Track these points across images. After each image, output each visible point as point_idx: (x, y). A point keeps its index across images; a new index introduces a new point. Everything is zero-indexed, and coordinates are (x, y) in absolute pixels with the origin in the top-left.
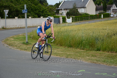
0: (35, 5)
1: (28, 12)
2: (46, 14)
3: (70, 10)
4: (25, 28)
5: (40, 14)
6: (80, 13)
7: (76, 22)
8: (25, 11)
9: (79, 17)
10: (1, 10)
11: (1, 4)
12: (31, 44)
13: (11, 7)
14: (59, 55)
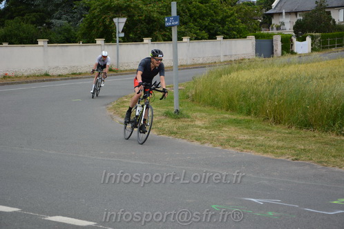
0: (202, 3)
1: (182, 23)
2: (233, 29)
3: (307, 14)
4: (170, 70)
5: (215, 28)
6: (337, 23)
7: (324, 52)
8: (172, 21)
9: (333, 37)
10: (105, 18)
11: (107, 2)
12: (188, 117)
13: (133, 10)
14: (272, 152)
